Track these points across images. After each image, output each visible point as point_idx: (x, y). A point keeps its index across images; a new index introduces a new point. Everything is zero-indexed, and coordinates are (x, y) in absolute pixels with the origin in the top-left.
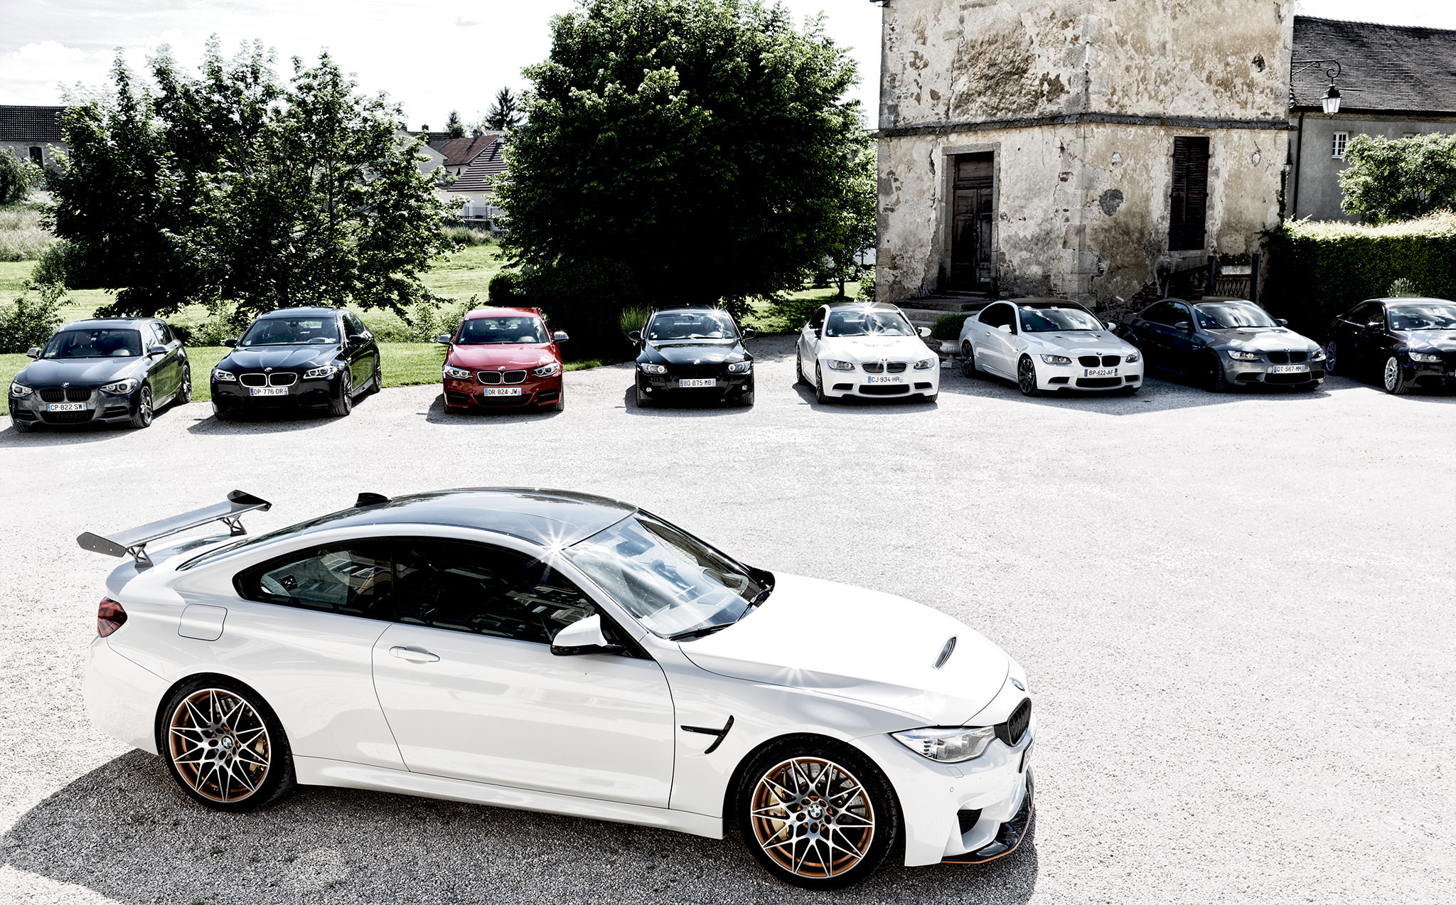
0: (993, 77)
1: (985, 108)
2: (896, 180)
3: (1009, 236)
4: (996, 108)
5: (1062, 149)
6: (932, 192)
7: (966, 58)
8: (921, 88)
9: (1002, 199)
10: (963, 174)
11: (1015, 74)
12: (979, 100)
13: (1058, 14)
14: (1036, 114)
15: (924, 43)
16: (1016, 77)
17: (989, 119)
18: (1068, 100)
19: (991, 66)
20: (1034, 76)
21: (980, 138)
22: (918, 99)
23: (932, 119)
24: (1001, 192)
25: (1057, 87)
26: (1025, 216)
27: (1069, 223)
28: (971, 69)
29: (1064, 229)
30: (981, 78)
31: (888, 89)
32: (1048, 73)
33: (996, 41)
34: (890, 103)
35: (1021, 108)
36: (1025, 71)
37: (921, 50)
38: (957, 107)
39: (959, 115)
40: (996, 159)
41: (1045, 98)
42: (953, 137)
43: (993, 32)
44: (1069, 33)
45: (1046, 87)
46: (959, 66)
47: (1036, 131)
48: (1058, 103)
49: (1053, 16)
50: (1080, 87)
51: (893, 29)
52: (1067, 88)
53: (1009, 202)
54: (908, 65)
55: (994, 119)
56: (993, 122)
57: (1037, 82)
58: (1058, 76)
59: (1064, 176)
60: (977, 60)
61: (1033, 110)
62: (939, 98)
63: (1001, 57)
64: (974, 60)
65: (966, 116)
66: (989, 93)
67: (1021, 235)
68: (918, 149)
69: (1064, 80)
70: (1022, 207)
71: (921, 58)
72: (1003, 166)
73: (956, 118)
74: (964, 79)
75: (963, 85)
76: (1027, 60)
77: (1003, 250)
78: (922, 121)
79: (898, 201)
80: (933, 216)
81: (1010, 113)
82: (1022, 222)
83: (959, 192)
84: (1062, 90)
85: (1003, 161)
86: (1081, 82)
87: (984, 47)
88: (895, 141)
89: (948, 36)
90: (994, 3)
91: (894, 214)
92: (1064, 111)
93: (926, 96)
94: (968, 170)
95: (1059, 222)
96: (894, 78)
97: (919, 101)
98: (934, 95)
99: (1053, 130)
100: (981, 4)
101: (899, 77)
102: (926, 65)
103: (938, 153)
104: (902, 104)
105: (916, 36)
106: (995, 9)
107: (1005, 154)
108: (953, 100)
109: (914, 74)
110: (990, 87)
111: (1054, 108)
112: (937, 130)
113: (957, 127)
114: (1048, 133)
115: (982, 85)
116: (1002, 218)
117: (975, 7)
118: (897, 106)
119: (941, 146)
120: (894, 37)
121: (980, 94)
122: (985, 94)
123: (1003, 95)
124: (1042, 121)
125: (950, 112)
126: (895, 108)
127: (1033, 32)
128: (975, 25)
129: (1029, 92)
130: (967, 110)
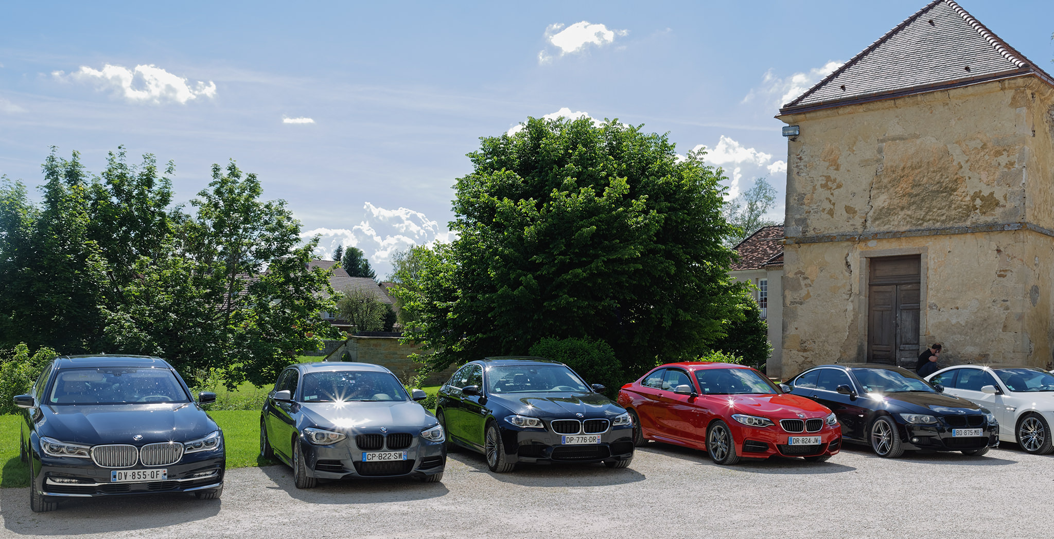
0: (916, 195)
1: (908, 219)
2: (805, 278)
3: (940, 323)
4: (922, 220)
5: (999, 251)
6: (848, 287)
7: (885, 181)
8: (834, 204)
9: (931, 293)
10: (878, 273)
11: (942, 192)
12: (902, 213)
13: (990, 145)
14: (968, 223)
15: (837, 169)
16: (944, 194)
17: (914, 228)
18: (1004, 213)
19: (912, 188)
20: (964, 194)
21: (904, 244)
22: (831, 213)
23: (847, 229)
24: (930, 287)
25: (990, 203)
26: (958, 305)
27: (1009, 311)
28: (892, 189)
29: (1004, 316)
30: (904, 196)
31: (795, 205)
32: (980, 191)
33: (920, 167)
34: (798, 216)
35: (950, 219)
36: (955, 190)
37: (833, 174)
38: (876, 219)
39: (878, 225)
40: (923, 260)
41: (978, 211)
42: (872, 244)
43: (915, 160)
44: (1003, 159)
45: (978, 202)
46: (876, 186)
47: (969, 237)
48: (992, 215)
49: (984, 147)
50: (1018, 202)
51: (800, 159)
52: (1002, 202)
53: (939, 295)
54: (818, 186)
55: (919, 228)
56: (919, 230)
57: (968, 198)
58: (992, 194)
59: (1002, 273)
60: (899, 181)
61: (965, 221)
62: (855, 212)
63: (925, 179)
64: (895, 182)
65: (887, 227)
66: (914, 207)
67: (954, 321)
68: (832, 255)
69: (998, 196)
70: (954, 299)
71: (835, 180)
72: (931, 264)
73: (873, 228)
74: (883, 197)
75: (882, 201)
76: (956, 181)
77: (932, 334)
78: (837, 230)
79: (808, 295)
80: (850, 307)
81: (939, 223)
82: (955, 310)
83: (875, 288)
84: (997, 204)
85: (931, 262)
86: (1018, 198)
87: (906, 172)
88: (804, 247)
89: (865, 163)
90: (917, 137)
91: (803, 306)
92: (1000, 221)
93: (840, 211)
94: (885, 270)
95: (997, 310)
96: (801, 197)
97: (832, 215)
98: (849, 210)
99: (988, 237)
100: (902, 138)
101: (808, 196)
102: (839, 186)
103: (857, 258)
104: (811, 217)
105: (827, 164)
106: (918, 141)
107: (933, 256)
108: (871, 213)
109: (825, 193)
110: (914, 203)
111: (989, 219)
112: (852, 239)
113: (876, 236)
114: (982, 239)
115: (905, 201)
116: (931, 307)
117: (895, 140)
118: (806, 219)
119: (859, 250)
120: (802, 164)
121: (902, 209)
122: (908, 209)
123: (930, 209)
124: (975, 229)
125: (868, 224)
126: (803, 222)
127: (962, 159)
128: (894, 155)
129: (959, 206)
130: (889, 222)
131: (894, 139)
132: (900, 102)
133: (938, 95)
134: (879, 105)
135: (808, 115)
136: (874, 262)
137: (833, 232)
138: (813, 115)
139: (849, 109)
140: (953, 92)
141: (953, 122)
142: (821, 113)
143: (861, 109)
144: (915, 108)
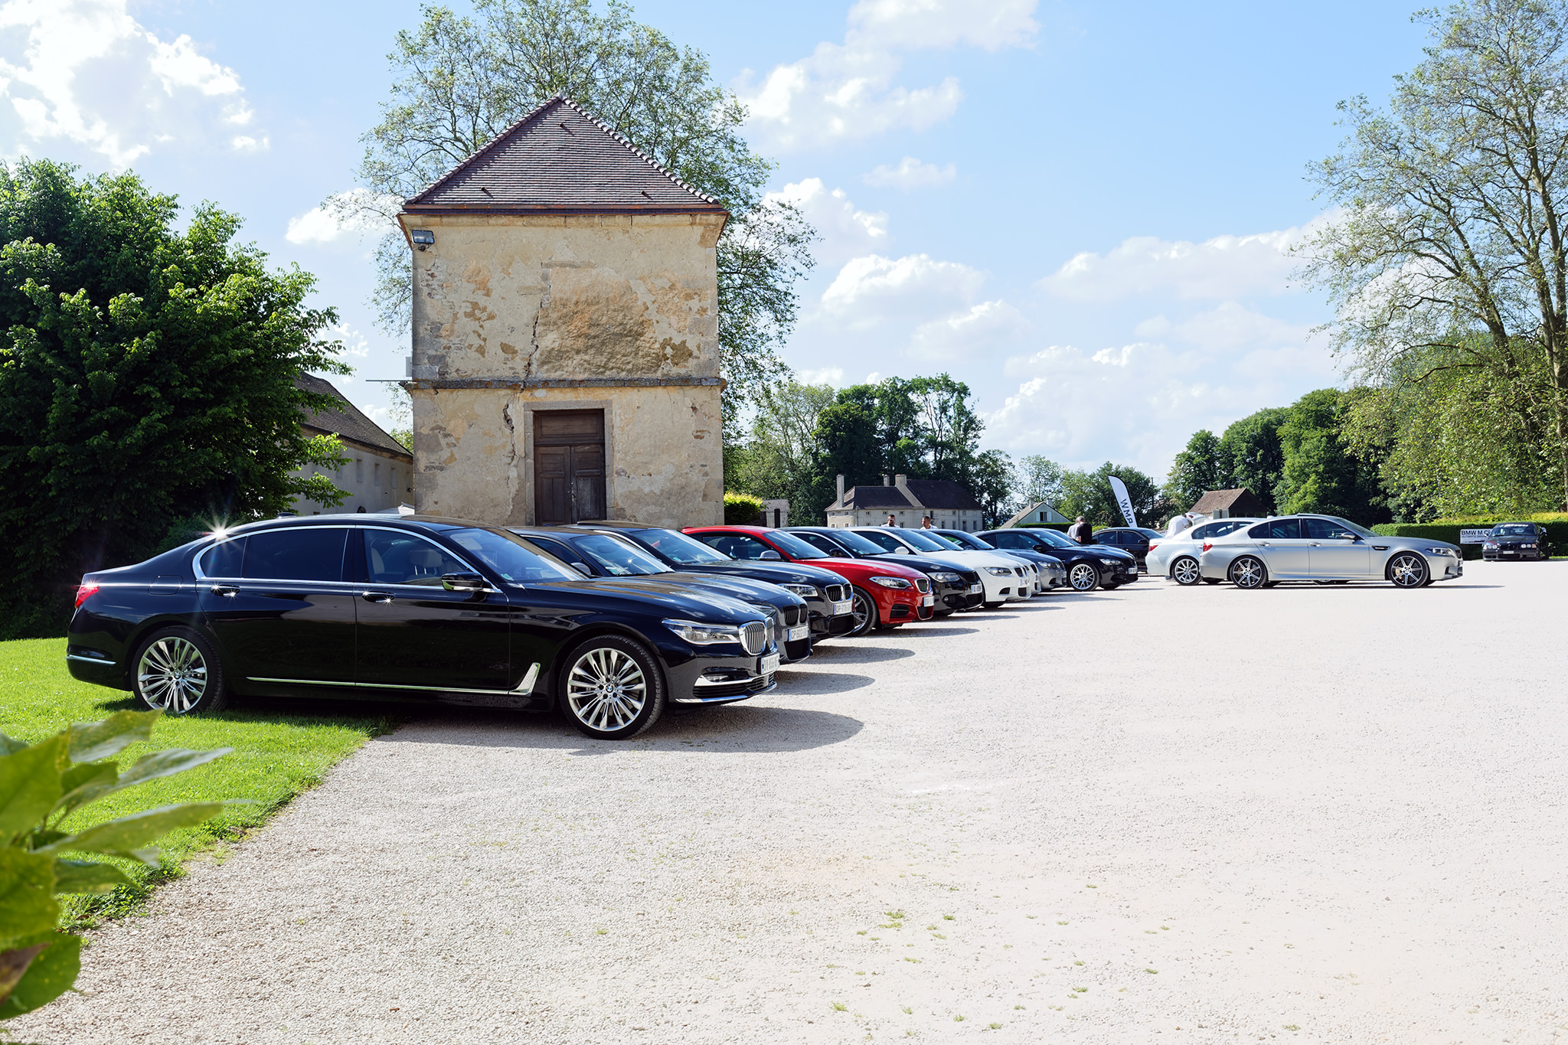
0: (594, 337)
1: (586, 365)
2: (446, 436)
3: (630, 492)
4: (603, 367)
5: (694, 409)
6: (510, 448)
7: (554, 316)
8: (485, 340)
9: (618, 456)
10: (545, 431)
11: (626, 336)
12: (578, 358)
13: (679, 286)
14: (659, 375)
15: (488, 294)
16: (629, 339)
17: (594, 377)
18: (698, 365)
19: (589, 326)
20: (652, 340)
21: (582, 396)
22: (481, 351)
23: (505, 373)
24: (616, 448)
25: (682, 353)
26: (650, 471)
27: (708, 477)
28: (563, 326)
29: (703, 484)
30: (579, 336)
31: (427, 337)
32: (671, 339)
33: (598, 303)
34: (432, 352)
35: (637, 368)
36: (641, 335)
37: (482, 301)
38: (543, 363)
39: (547, 370)
40: (607, 416)
41: (669, 361)
42: (541, 394)
43: (591, 295)
44: (695, 304)
45: (669, 351)
46: (541, 321)
47: (660, 390)
48: (685, 366)
49: (672, 287)
50: (712, 354)
51: (432, 275)
52: (696, 353)
53: (628, 458)
54: (461, 314)
55: (600, 377)
56: (600, 380)
57: (657, 346)
58: (684, 342)
59: (699, 434)
60: (571, 318)
61: (655, 371)
62: (515, 351)
63: (605, 319)
64: (567, 318)
65: (558, 373)
66: (592, 351)
67: (647, 490)
68: (486, 403)
69: (691, 345)
70: (646, 463)
71: (484, 309)
72: (617, 421)
73: (541, 374)
74: (552, 335)
75: (550, 340)
76: (642, 323)
77: (621, 505)
78: (489, 374)
79: (452, 458)
80: (513, 473)
81: (624, 373)
82: (648, 477)
83: (542, 450)
84: (690, 355)
85: (616, 418)
86: (713, 349)
87: (580, 307)
88: (443, 394)
89: (526, 291)
90: (593, 266)
91: (445, 473)
92: (695, 375)
93: (493, 348)
94: (553, 427)
95: (695, 477)
96: (436, 327)
97: (483, 354)
98: (506, 348)
99: (681, 392)
100: (572, 266)
101: (447, 326)
102: (491, 317)
103: (520, 409)
104: (452, 355)
105: (473, 286)
106: (594, 272)
107: (618, 412)
108: (537, 355)
109: (472, 325)
110: (592, 346)
111: (682, 371)
112: (513, 385)
113: (546, 384)
114: (675, 393)
115: (580, 343)
116: (618, 473)
117: (565, 267)
118: (443, 357)
119: (522, 401)
120: (435, 283)
121: (578, 352)
122: (586, 352)
123: (612, 355)
124: (667, 382)
125: (534, 368)
126: (441, 359)
127: (648, 299)
128: (565, 286)
129: (648, 355)
130: (561, 367)
131: (563, 265)
132: (571, 220)
133: (620, 219)
134: (544, 220)
135: (445, 220)
136: (540, 416)
137: (485, 376)
138: (452, 220)
139: (504, 220)
140: (637, 219)
141: (635, 254)
142: (465, 220)
143: (519, 221)
144: (588, 232)
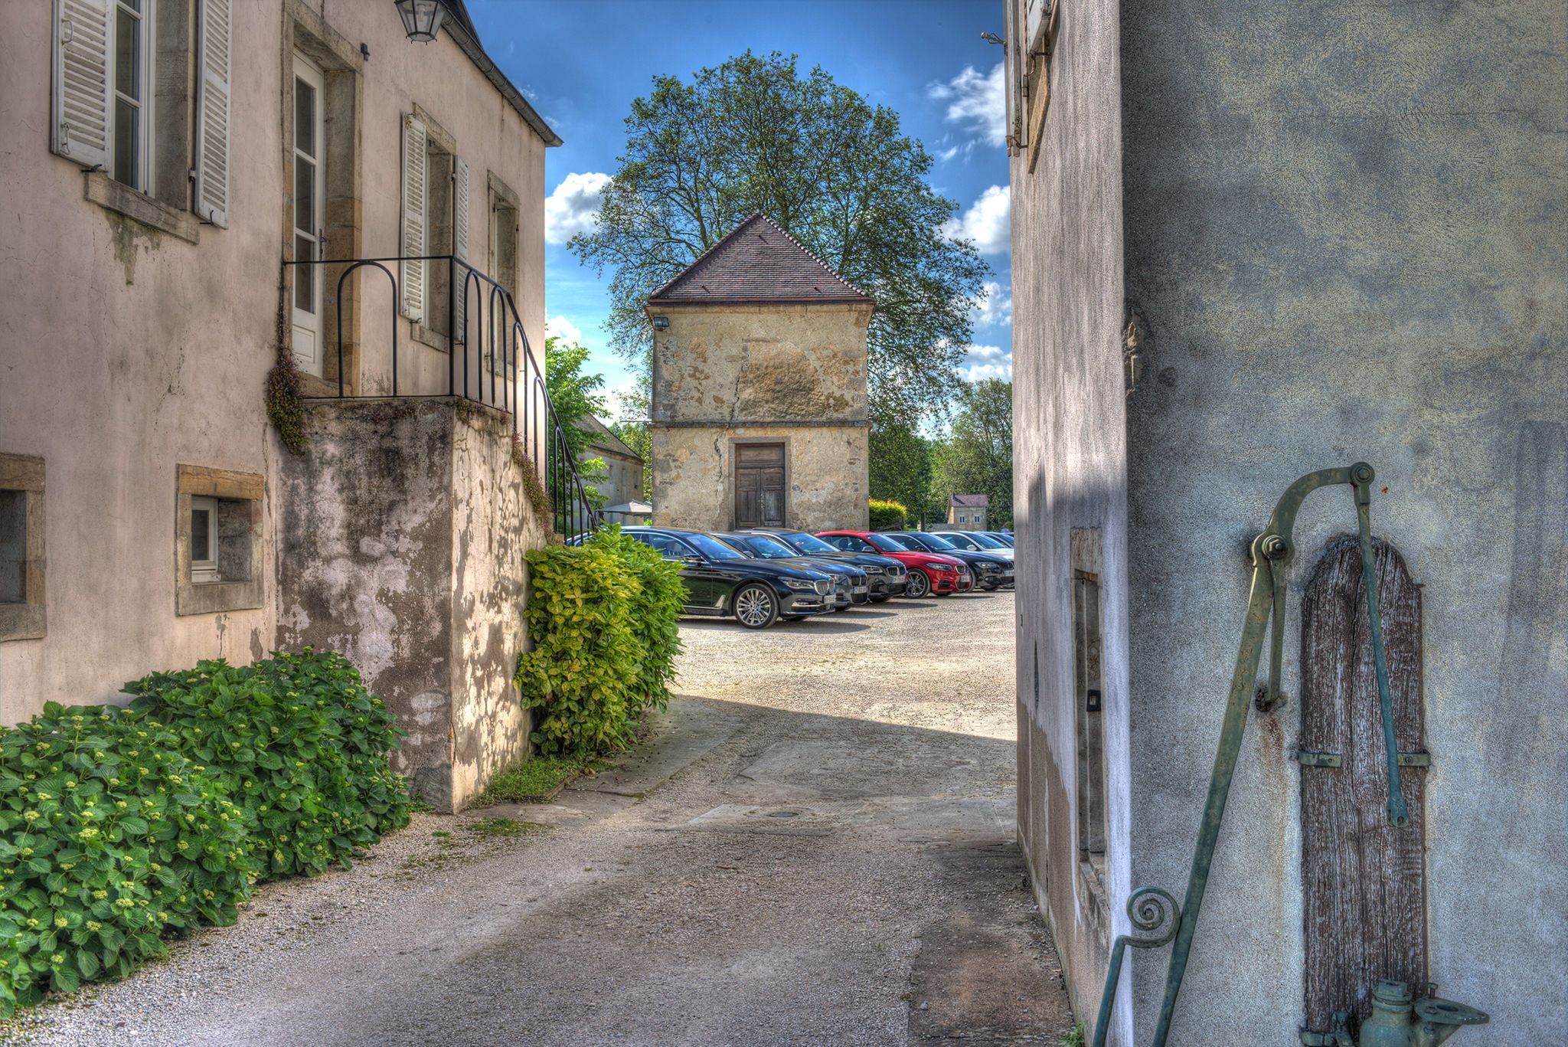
0: (780, 392)
1: (772, 412)
2: (674, 461)
3: (802, 502)
4: (785, 413)
5: (849, 443)
6: (718, 469)
7: (751, 376)
8: (702, 394)
9: (794, 476)
10: (743, 458)
11: (801, 391)
12: (767, 406)
13: (839, 355)
14: (824, 419)
15: (705, 362)
16: (803, 393)
17: (778, 420)
18: (852, 411)
19: (776, 384)
20: (820, 394)
21: (770, 433)
22: (700, 401)
23: (716, 417)
24: (794, 471)
25: (841, 403)
26: (817, 488)
27: (858, 492)
28: (757, 384)
29: (854, 497)
30: (768, 391)
31: (663, 392)
32: (833, 393)
33: (782, 367)
34: (665, 402)
35: (809, 414)
36: (812, 390)
37: (701, 366)
38: (742, 410)
39: (745, 415)
40: (787, 448)
41: (831, 409)
42: (741, 432)
43: (777, 361)
44: (851, 368)
45: (831, 401)
46: (742, 381)
47: (825, 431)
48: (843, 413)
49: (835, 356)
50: (863, 404)
51: (667, 348)
52: (851, 403)
53: (801, 478)
54: (686, 375)
55: (782, 420)
56: (782, 422)
57: (823, 398)
58: (842, 395)
59: (852, 461)
60: (763, 378)
61: (822, 417)
62: (723, 402)
63: (786, 378)
64: (760, 378)
65: (753, 417)
66: (777, 402)
67: (814, 502)
68: (703, 440)
69: (848, 397)
70: (814, 482)
71: (702, 372)
72: (794, 451)
73: (741, 417)
74: (749, 391)
75: (748, 394)
76: (813, 382)
77: (795, 511)
78: (705, 418)
79: (678, 476)
80: (720, 487)
81: (799, 417)
82: (815, 492)
83: (741, 471)
84: (847, 405)
85: (794, 449)
86: (863, 400)
87: (769, 370)
88: (673, 431)
89: (731, 359)
90: (779, 342)
91: (674, 487)
92: (850, 419)
93: (708, 400)
94: (749, 455)
95: (849, 492)
96: (669, 384)
97: (701, 403)
98: (717, 399)
99: (840, 431)
100: (764, 341)
101: (677, 384)
102: (707, 377)
103: (725, 442)
104: (680, 404)
105: (695, 356)
106: (779, 345)
107: (796, 445)
108: (738, 404)
109: (694, 383)
110: (777, 398)
111: (841, 416)
112: (722, 425)
113: (744, 424)
114: (836, 432)
115: (769, 396)
116: (794, 489)
117: (759, 342)
118: (674, 405)
119: (727, 437)
120: (669, 354)
121: (767, 402)
122: (772, 402)
123: (791, 404)
124: (830, 424)
125: (736, 413)
126: (672, 407)
127: (817, 364)
128: (759, 354)
129: (816, 404)
130: (755, 413)
131: (757, 340)
132: (764, 309)
133: (798, 308)
134: (746, 309)
135: (676, 309)
136: (740, 447)
137: (702, 418)
138: (681, 309)
139: (717, 309)
140: (810, 308)
141: (809, 333)
142: (690, 309)
143: (727, 310)
144: (775, 317)
